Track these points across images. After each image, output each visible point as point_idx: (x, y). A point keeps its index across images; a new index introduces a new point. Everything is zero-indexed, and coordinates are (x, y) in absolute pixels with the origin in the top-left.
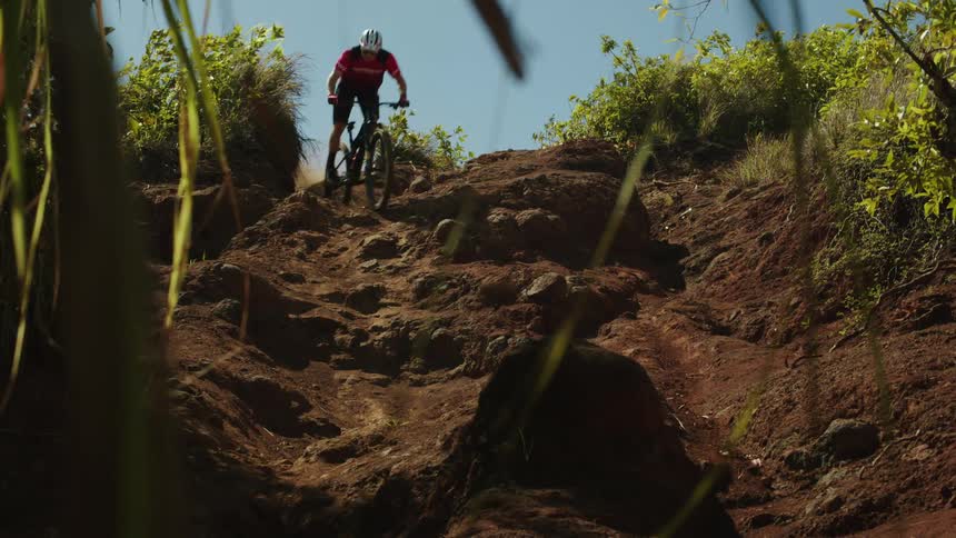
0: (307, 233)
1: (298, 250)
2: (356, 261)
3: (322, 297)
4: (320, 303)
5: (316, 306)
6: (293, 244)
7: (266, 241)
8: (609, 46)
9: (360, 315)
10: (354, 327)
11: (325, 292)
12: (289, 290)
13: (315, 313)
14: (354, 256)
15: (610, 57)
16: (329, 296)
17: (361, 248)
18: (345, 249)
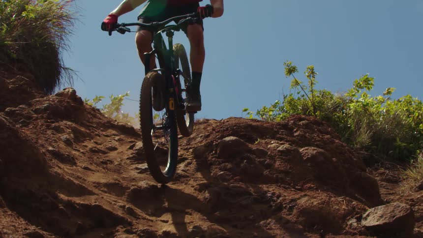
0: (74, 125)
1: (64, 136)
2: (128, 161)
3: (98, 185)
4: (96, 191)
5: (91, 193)
6: (58, 130)
7: (29, 124)
8: (291, 71)
9: (145, 215)
10: (141, 227)
11: (103, 181)
12: (60, 168)
13: (92, 200)
14: (126, 157)
15: (291, 78)
16: (107, 185)
17: (131, 151)
18: (115, 149)
